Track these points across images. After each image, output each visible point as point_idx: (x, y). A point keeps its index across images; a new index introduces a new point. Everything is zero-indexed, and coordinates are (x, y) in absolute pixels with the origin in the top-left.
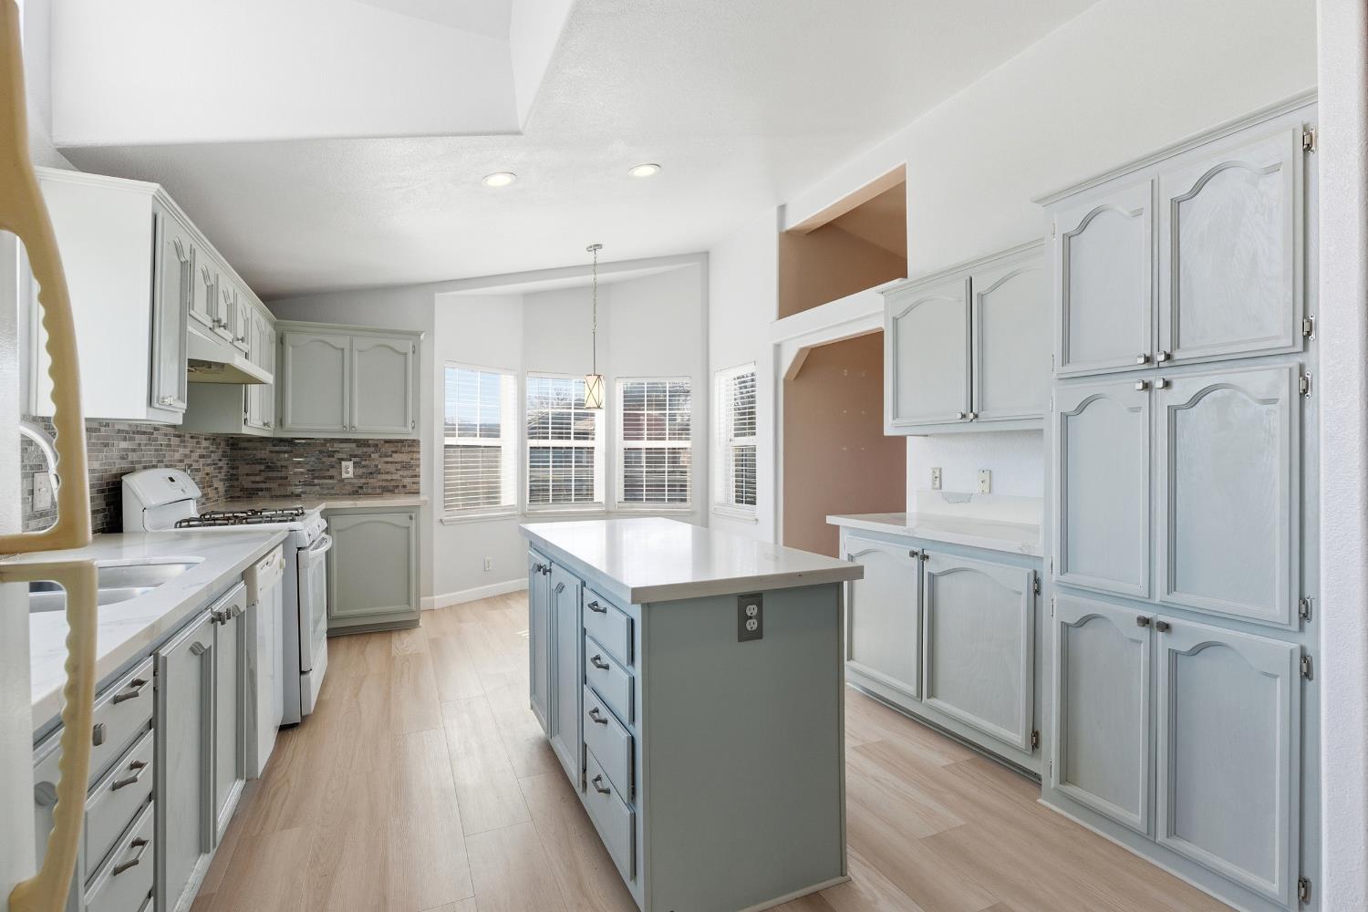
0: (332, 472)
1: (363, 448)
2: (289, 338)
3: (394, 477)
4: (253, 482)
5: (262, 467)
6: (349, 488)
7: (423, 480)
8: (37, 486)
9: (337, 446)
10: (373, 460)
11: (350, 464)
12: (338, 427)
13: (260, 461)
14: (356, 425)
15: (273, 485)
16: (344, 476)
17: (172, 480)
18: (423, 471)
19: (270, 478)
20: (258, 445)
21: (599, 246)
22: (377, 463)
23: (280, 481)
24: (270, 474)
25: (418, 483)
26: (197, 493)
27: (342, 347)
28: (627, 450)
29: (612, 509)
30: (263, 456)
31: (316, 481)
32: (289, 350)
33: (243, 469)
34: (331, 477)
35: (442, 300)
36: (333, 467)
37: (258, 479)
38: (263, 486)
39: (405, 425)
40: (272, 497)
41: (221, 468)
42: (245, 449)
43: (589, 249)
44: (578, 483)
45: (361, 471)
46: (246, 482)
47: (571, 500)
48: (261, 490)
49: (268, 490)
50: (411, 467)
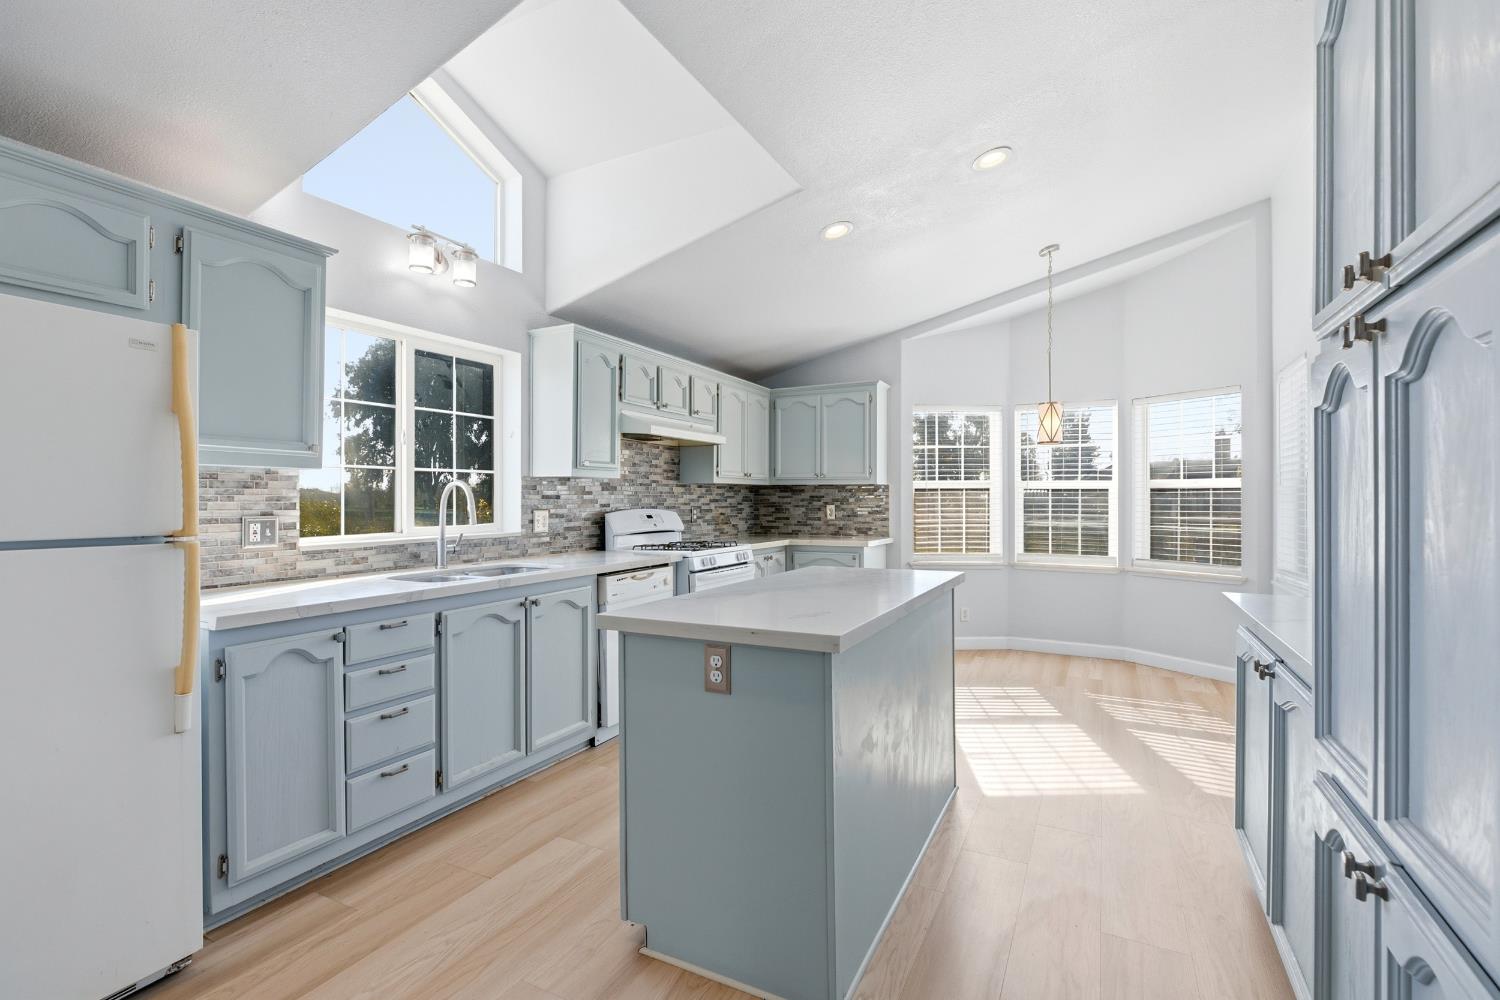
0: (820, 514)
1: (843, 493)
2: (780, 403)
3: (868, 520)
4: (768, 521)
5: (773, 509)
6: (832, 529)
7: (891, 523)
8: (536, 518)
9: (823, 492)
10: (851, 504)
11: (833, 507)
12: (812, 475)
13: (772, 505)
14: (825, 472)
15: (781, 525)
16: (829, 517)
17: (650, 517)
18: (891, 514)
19: (779, 518)
20: (771, 491)
21: (1056, 247)
22: (853, 506)
23: (785, 521)
24: (779, 515)
25: (887, 527)
26: (682, 527)
27: (814, 405)
28: (1156, 492)
29: (1128, 568)
30: (774, 501)
31: (809, 522)
32: (779, 413)
33: (763, 511)
34: (819, 519)
35: (907, 344)
36: (819, 509)
37: (770, 519)
38: (774, 524)
39: (864, 472)
40: (779, 534)
41: (741, 509)
42: (763, 495)
43: (1041, 253)
44: (1085, 532)
45: (841, 514)
46: (764, 521)
47: (1077, 552)
48: (772, 527)
49: (778, 528)
50: (881, 512)
